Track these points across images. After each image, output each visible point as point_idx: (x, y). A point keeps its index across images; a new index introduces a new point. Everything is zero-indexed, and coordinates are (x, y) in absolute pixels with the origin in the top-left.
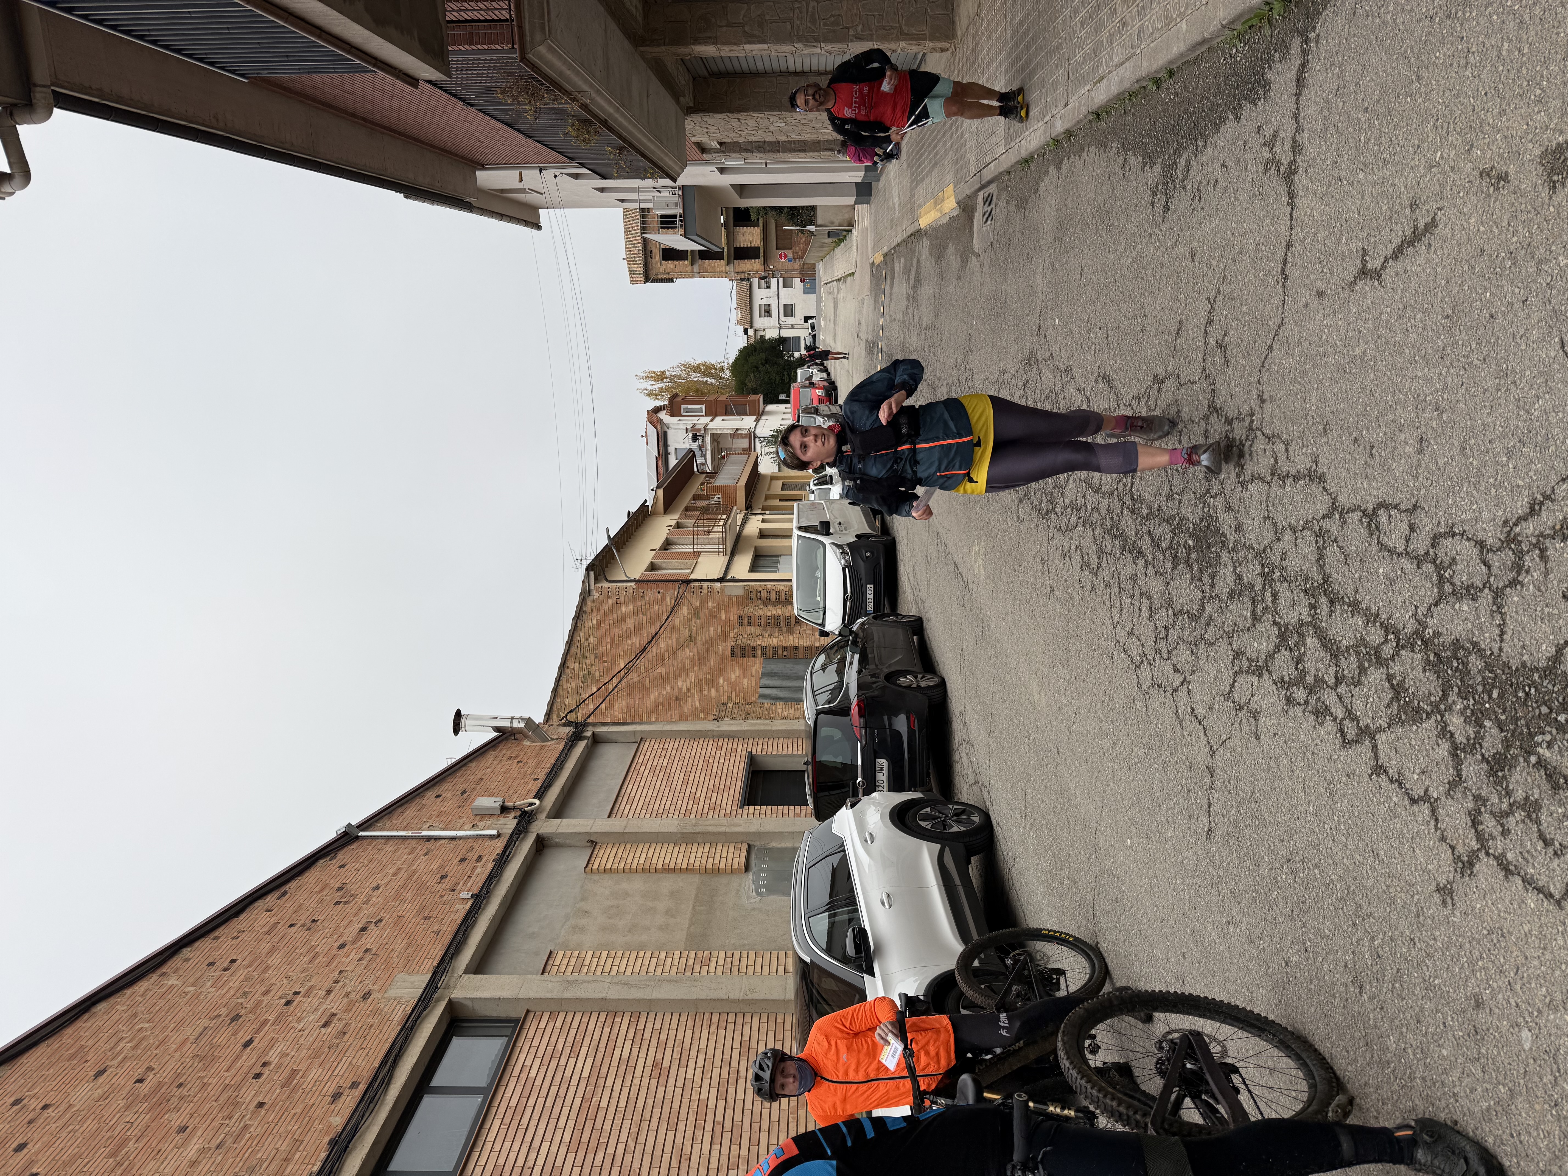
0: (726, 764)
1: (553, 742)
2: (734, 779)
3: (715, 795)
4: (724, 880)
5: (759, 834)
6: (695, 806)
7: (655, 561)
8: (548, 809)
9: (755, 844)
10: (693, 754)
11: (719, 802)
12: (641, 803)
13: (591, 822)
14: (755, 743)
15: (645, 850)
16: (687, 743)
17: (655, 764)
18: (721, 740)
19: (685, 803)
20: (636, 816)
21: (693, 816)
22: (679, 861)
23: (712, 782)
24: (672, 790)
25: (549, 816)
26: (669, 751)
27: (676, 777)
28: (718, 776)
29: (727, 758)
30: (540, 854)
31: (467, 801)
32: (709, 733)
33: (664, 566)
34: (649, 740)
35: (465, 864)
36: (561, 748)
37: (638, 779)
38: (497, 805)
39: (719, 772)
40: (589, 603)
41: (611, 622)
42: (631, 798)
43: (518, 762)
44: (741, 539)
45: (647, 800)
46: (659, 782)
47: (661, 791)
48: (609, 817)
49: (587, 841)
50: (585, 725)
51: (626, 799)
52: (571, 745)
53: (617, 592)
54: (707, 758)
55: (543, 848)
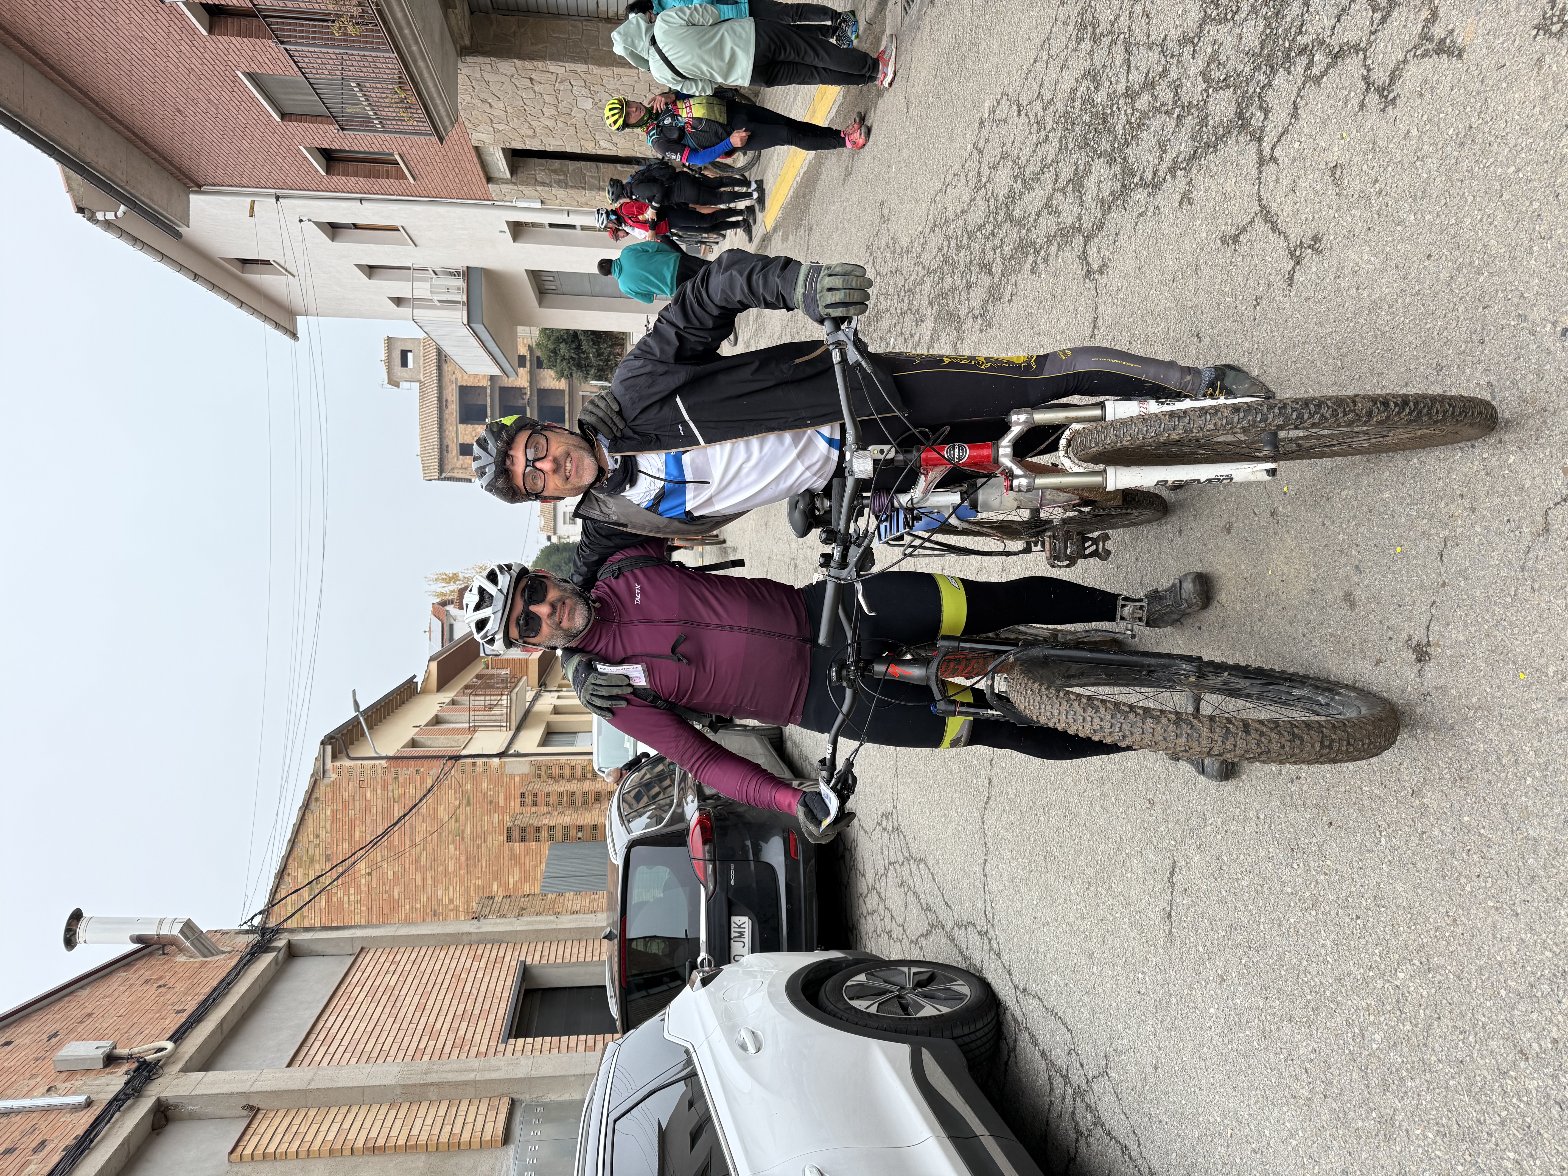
0: (486, 979)
1: (222, 956)
2: (496, 1001)
3: (464, 1025)
4: (466, 1161)
5: (528, 1081)
6: (432, 1043)
7: (417, 738)
8: (187, 1057)
9: (522, 1097)
10: (437, 967)
11: (469, 1036)
12: (345, 1042)
13: (254, 1075)
14: (532, 949)
15: (339, 1118)
16: (430, 952)
17: (377, 983)
18: (481, 947)
19: (416, 1039)
20: (335, 1062)
21: (426, 1058)
22: (394, 1133)
23: (462, 1006)
24: (399, 1021)
25: (187, 1069)
26: (402, 963)
27: (408, 999)
28: (472, 998)
29: (489, 971)
30: (158, 1134)
31: (53, 1049)
32: (464, 938)
33: (429, 743)
34: (372, 951)
35: (10, 1158)
36: (233, 963)
37: (347, 1007)
38: (100, 1053)
39: (475, 992)
40: (322, 788)
41: (352, 812)
42: (330, 1036)
43: (160, 986)
44: (530, 715)
45: (357, 1036)
46: (379, 1009)
47: (381, 1023)
48: (289, 1065)
49: (243, 1108)
50: (277, 931)
51: (321, 1037)
52: (248, 961)
53: (362, 773)
54: (457, 973)
55: (163, 1122)
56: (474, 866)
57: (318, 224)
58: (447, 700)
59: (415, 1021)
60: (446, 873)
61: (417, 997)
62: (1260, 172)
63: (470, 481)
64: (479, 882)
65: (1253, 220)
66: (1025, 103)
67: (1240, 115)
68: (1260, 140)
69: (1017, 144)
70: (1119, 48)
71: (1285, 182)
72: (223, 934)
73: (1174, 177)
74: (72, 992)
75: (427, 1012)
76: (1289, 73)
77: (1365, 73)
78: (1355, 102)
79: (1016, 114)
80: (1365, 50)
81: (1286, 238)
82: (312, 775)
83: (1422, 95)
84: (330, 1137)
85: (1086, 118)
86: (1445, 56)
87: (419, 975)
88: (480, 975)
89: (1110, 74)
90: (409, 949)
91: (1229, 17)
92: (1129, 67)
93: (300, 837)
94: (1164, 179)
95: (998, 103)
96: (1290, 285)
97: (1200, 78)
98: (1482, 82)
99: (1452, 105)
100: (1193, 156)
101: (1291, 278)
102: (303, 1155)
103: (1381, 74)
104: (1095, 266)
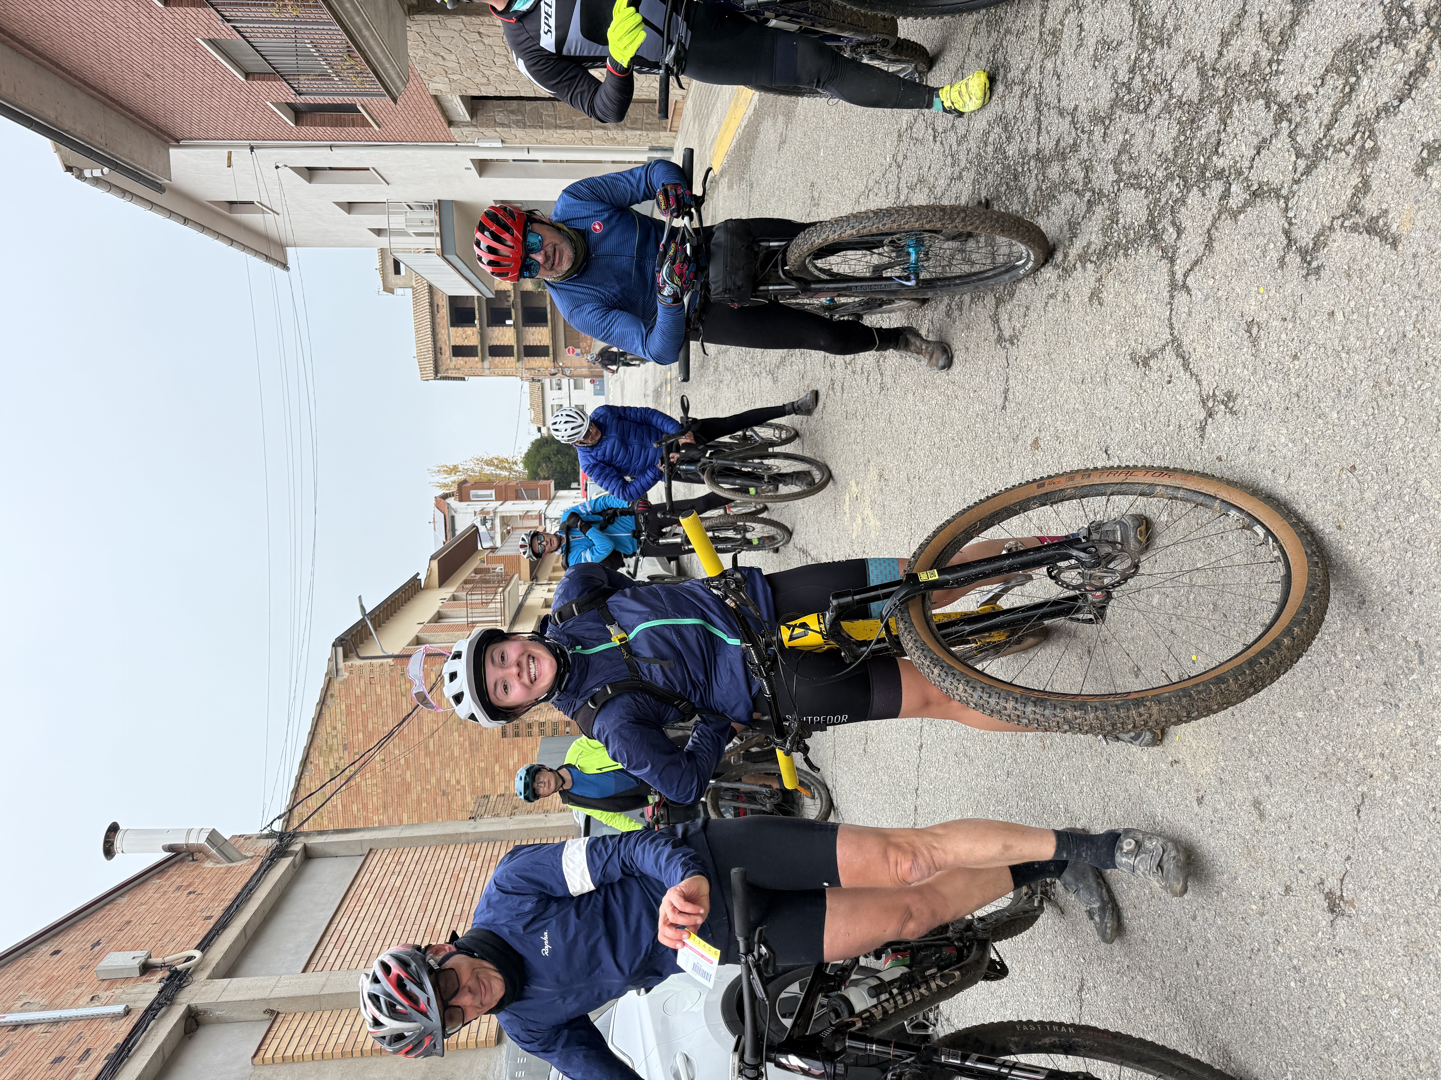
1: (245, 862)
7: (421, 635)
8: (214, 964)
10: (438, 867)
12: (355, 945)
13: (273, 980)
15: (350, 1021)
16: (431, 852)
17: (384, 885)
18: (478, 845)
20: (346, 965)
23: (460, 906)
24: (403, 922)
25: (214, 976)
26: (407, 864)
27: (412, 900)
28: (469, 897)
29: (484, 870)
30: (190, 1038)
31: (97, 957)
32: (462, 837)
33: (432, 639)
34: (380, 852)
35: (59, 1066)
36: (255, 868)
37: (357, 909)
38: (136, 963)
39: (471, 891)
40: (336, 685)
41: (364, 706)
42: (342, 938)
43: (190, 893)
44: (523, 609)
45: (366, 939)
46: (386, 911)
47: (387, 924)
48: (304, 971)
49: (264, 1012)
50: (294, 835)
51: (334, 940)
52: (268, 866)
53: (372, 671)
54: (456, 872)
55: (194, 1026)
56: (477, 750)
57: (296, 170)
58: (448, 596)
59: (418, 922)
60: (452, 757)
61: (420, 898)
62: (1172, 297)
63: (463, 379)
64: (482, 765)
65: (1163, 349)
66: (940, 130)
67: (1151, 223)
68: (1172, 261)
69: (933, 171)
70: (1029, 103)
71: (1199, 319)
72: (246, 839)
73: (1084, 267)
74: (113, 900)
75: (428, 913)
76: (1204, 195)
77: (1286, 226)
78: (1274, 255)
79: (931, 138)
80: (1287, 199)
81: (1199, 382)
82: (327, 674)
83: (1349, 275)
84: (342, 1040)
85: (998, 168)
86: (1377, 239)
87: (422, 875)
88: (476, 874)
89: (1022, 129)
90: (413, 849)
91: (1142, 107)
92: (1040, 128)
93: (319, 729)
94: (1074, 265)
95: (915, 120)
96: (1202, 436)
97: (1111, 167)
98: (1420, 285)
99: (1384, 300)
100: (1103, 253)
101: (1203, 429)
102: (318, 1057)
103: (1304, 234)
104: (1007, 333)
